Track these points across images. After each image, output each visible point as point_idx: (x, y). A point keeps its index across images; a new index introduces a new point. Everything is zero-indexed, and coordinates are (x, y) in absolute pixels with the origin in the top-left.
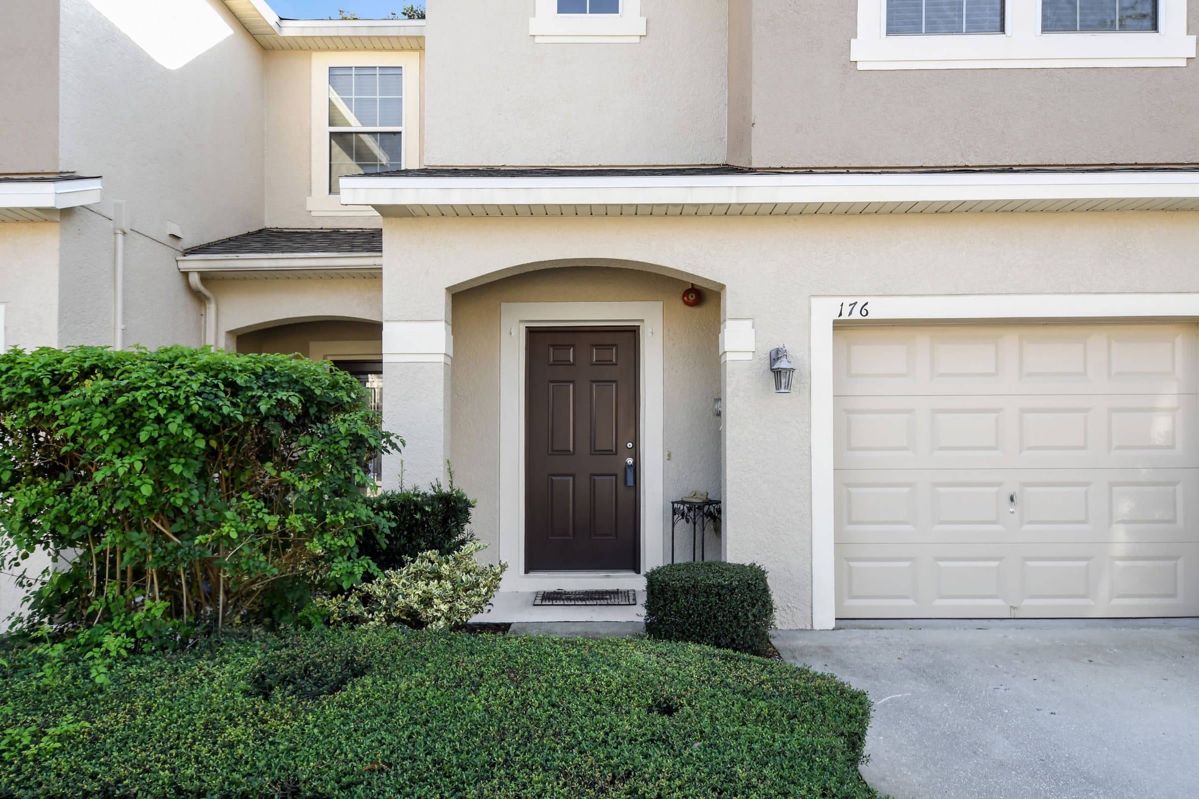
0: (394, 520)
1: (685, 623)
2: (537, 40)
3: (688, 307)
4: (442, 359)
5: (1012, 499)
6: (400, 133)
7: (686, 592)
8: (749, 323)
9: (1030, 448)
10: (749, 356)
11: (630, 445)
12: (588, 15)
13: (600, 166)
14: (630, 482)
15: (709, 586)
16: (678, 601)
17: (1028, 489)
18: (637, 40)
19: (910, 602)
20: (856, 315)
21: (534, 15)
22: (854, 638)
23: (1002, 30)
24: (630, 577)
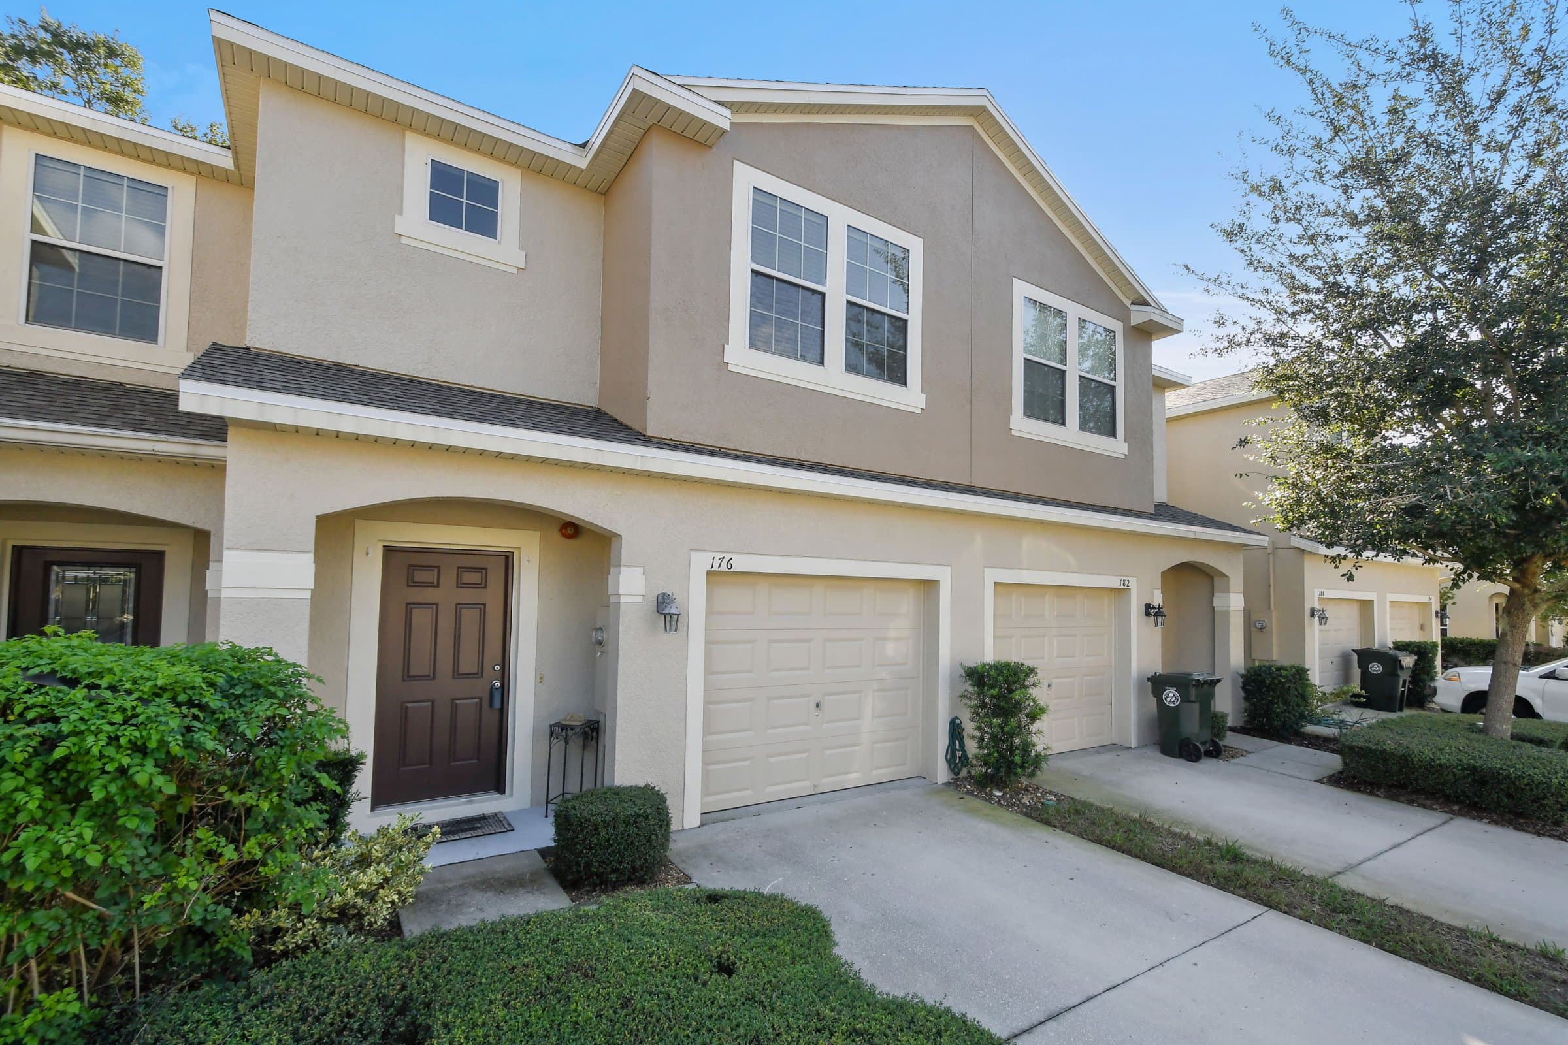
0: (327, 811)
1: (605, 853)
2: (403, 240)
3: (567, 541)
4: (308, 595)
5: (818, 706)
6: (160, 268)
7: (606, 825)
8: (640, 570)
9: (829, 668)
10: (640, 599)
11: (497, 668)
12: (463, 231)
13: (472, 386)
14: (497, 704)
15: (627, 817)
16: (599, 834)
17: (827, 697)
18: (515, 271)
19: (748, 792)
20: (724, 568)
21: (401, 213)
22: (718, 832)
23: (822, 363)
24: (496, 799)
